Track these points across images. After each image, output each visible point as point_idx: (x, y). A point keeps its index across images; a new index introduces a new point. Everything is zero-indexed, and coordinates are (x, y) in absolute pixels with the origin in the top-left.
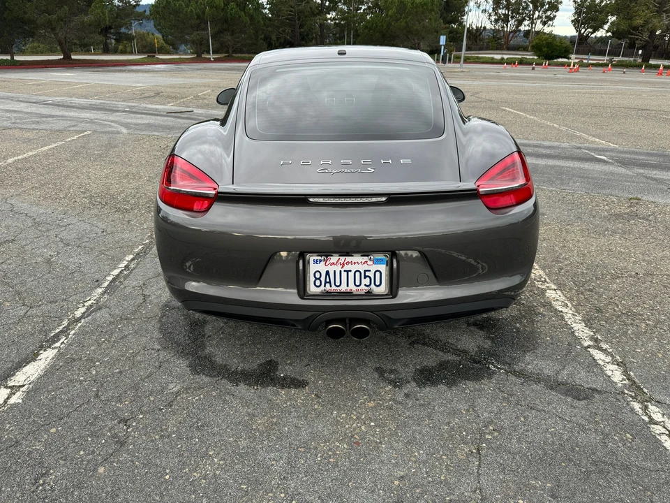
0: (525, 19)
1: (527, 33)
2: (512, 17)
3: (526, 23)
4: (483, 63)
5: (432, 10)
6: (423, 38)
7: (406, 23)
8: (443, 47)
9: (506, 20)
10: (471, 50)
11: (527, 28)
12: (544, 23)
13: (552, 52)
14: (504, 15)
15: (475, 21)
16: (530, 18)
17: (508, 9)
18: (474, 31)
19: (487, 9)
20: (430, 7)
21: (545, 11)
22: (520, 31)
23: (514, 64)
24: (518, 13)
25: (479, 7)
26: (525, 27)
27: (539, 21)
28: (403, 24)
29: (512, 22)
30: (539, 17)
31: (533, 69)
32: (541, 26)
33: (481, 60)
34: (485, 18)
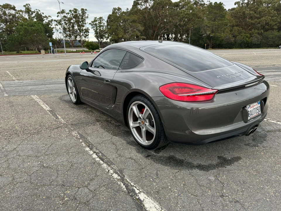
0: (77, 36)
1: (80, 41)
2: (72, 35)
3: (78, 37)
4: (69, 52)
5: (41, 32)
6: (40, 44)
7: (30, 37)
8: (51, 47)
9: (70, 36)
10: (59, 48)
11: (79, 39)
12: (85, 37)
13: (93, 47)
14: (69, 34)
15: (57, 37)
16: (79, 35)
17: (70, 32)
18: (58, 41)
19: (61, 32)
20: (40, 31)
21: (85, 33)
22: (77, 40)
23: (83, 52)
24: (74, 34)
25: (58, 31)
26: (78, 38)
27: (83, 36)
28: (29, 38)
29: (73, 37)
30: (83, 35)
31: (92, 54)
32: (84, 38)
33: (68, 52)
34: (61, 35)
